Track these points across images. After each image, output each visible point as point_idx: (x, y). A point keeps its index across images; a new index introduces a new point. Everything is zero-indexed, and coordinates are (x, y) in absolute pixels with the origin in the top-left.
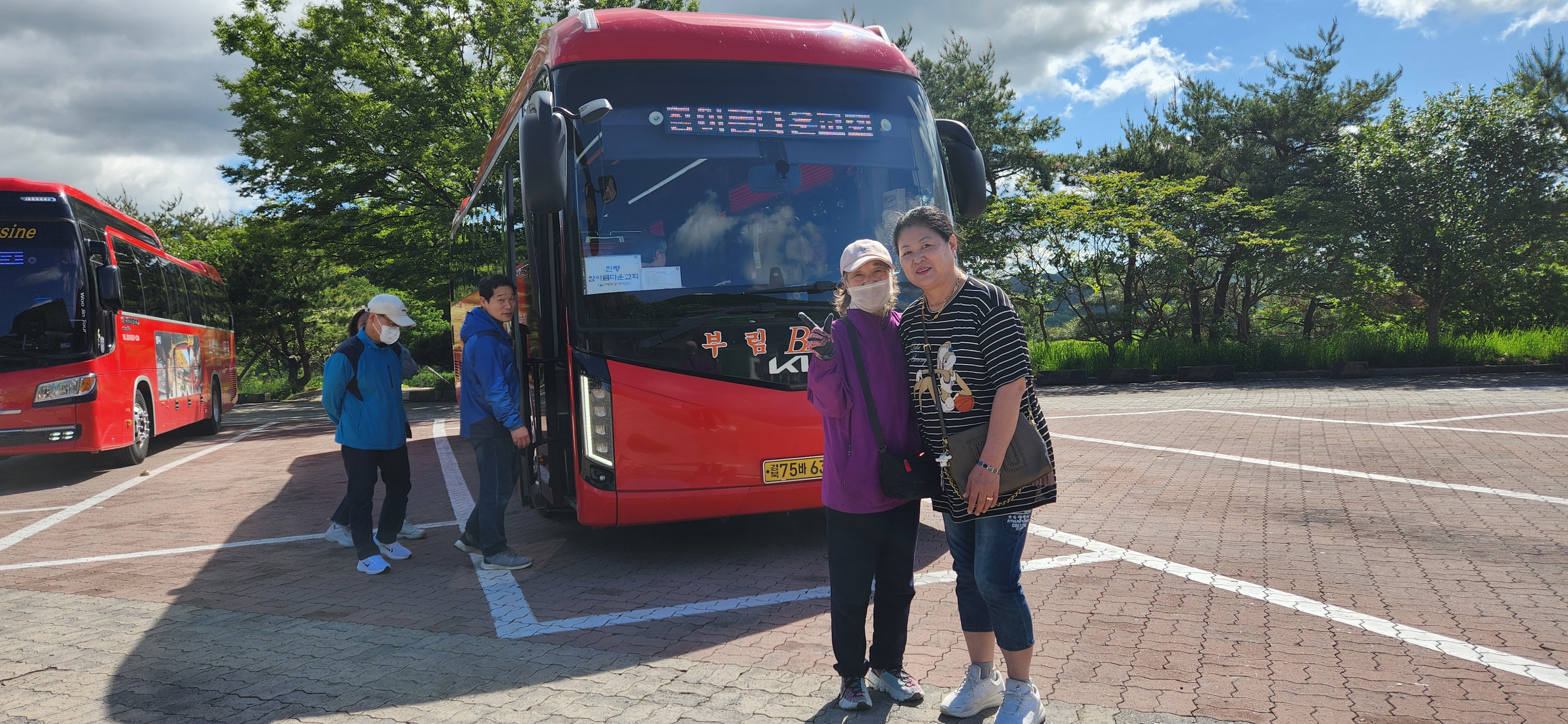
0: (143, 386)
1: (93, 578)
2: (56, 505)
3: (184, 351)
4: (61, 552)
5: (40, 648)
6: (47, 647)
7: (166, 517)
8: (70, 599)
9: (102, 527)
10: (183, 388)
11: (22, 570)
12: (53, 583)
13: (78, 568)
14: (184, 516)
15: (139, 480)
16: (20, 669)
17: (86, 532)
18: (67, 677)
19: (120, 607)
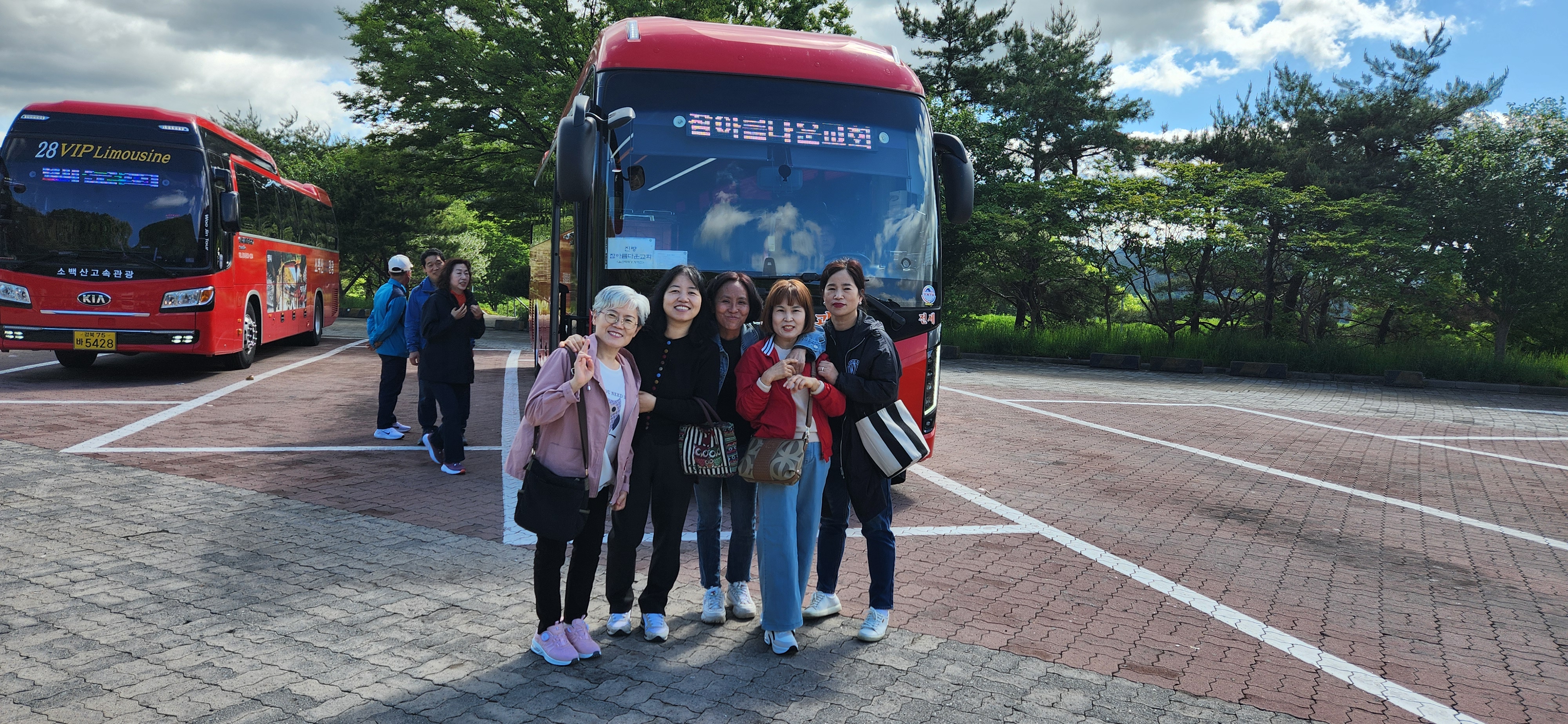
0: (254, 299)
1: (200, 465)
2: (174, 399)
3: (292, 269)
4: (177, 441)
5: (156, 516)
6: (162, 515)
7: (262, 419)
8: (181, 480)
9: (210, 423)
10: (289, 303)
11: (144, 453)
12: (169, 466)
13: (189, 456)
14: (278, 420)
15: (244, 384)
16: (141, 530)
17: (198, 426)
18: (176, 538)
19: (219, 490)
